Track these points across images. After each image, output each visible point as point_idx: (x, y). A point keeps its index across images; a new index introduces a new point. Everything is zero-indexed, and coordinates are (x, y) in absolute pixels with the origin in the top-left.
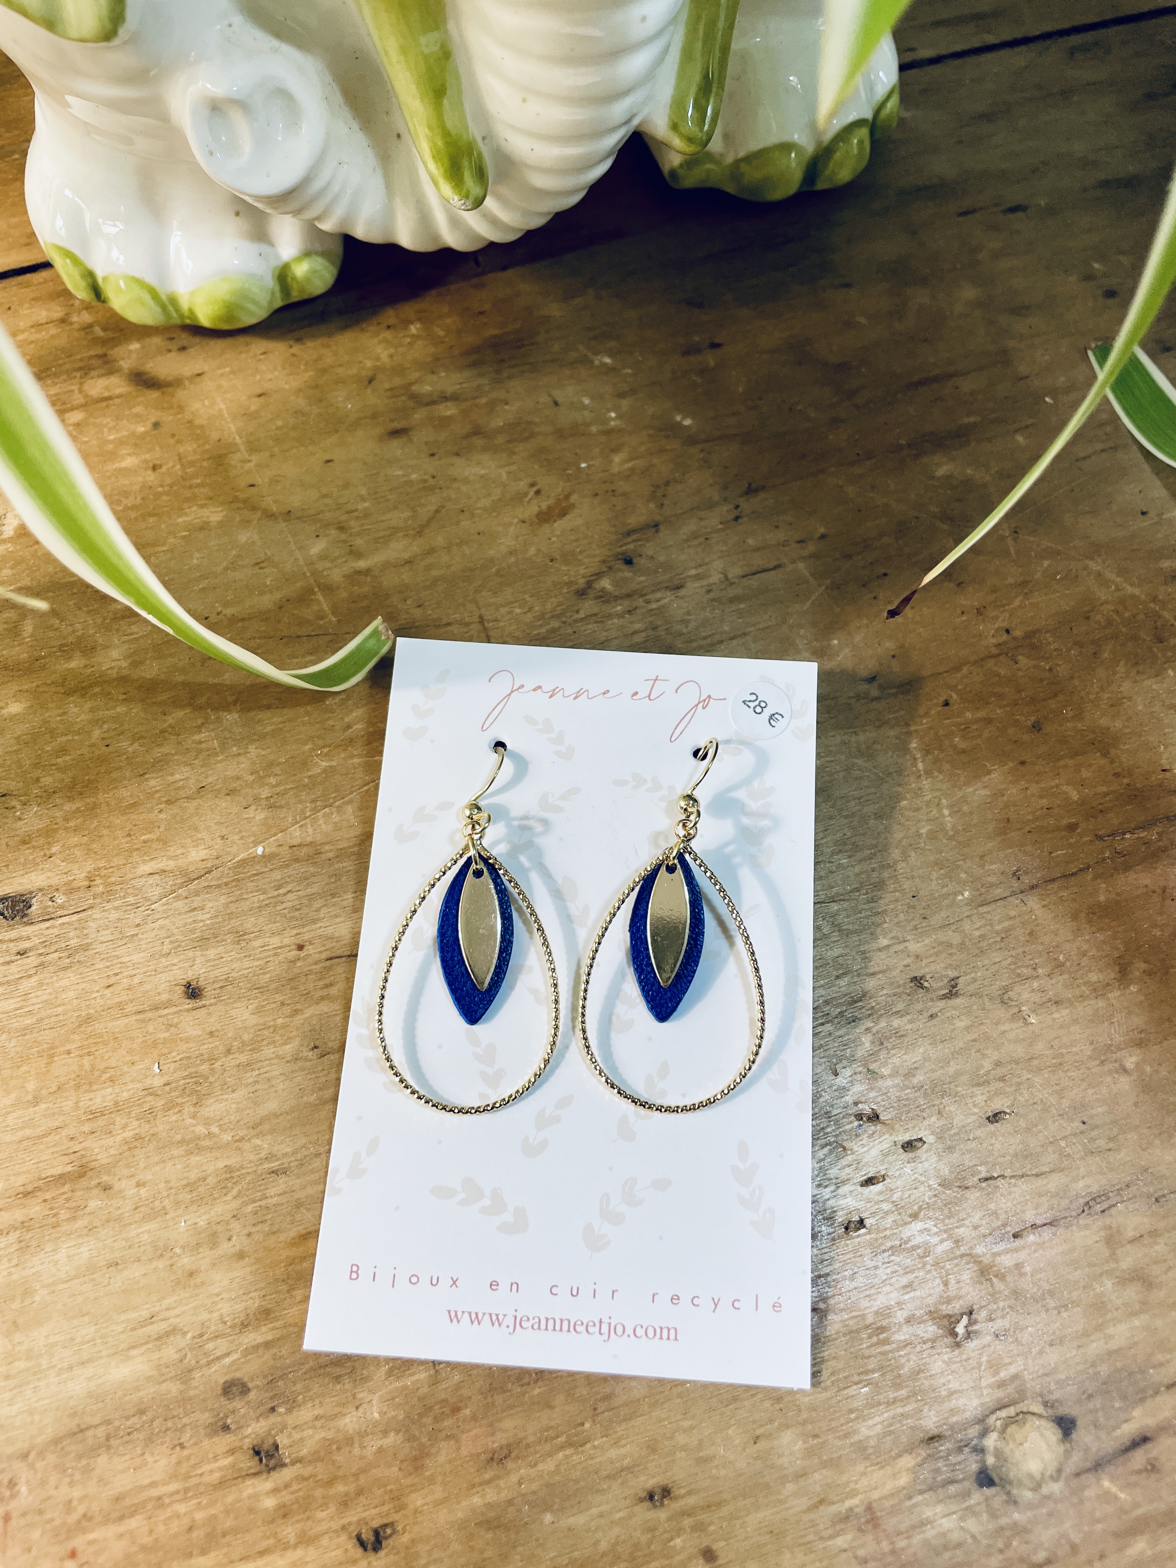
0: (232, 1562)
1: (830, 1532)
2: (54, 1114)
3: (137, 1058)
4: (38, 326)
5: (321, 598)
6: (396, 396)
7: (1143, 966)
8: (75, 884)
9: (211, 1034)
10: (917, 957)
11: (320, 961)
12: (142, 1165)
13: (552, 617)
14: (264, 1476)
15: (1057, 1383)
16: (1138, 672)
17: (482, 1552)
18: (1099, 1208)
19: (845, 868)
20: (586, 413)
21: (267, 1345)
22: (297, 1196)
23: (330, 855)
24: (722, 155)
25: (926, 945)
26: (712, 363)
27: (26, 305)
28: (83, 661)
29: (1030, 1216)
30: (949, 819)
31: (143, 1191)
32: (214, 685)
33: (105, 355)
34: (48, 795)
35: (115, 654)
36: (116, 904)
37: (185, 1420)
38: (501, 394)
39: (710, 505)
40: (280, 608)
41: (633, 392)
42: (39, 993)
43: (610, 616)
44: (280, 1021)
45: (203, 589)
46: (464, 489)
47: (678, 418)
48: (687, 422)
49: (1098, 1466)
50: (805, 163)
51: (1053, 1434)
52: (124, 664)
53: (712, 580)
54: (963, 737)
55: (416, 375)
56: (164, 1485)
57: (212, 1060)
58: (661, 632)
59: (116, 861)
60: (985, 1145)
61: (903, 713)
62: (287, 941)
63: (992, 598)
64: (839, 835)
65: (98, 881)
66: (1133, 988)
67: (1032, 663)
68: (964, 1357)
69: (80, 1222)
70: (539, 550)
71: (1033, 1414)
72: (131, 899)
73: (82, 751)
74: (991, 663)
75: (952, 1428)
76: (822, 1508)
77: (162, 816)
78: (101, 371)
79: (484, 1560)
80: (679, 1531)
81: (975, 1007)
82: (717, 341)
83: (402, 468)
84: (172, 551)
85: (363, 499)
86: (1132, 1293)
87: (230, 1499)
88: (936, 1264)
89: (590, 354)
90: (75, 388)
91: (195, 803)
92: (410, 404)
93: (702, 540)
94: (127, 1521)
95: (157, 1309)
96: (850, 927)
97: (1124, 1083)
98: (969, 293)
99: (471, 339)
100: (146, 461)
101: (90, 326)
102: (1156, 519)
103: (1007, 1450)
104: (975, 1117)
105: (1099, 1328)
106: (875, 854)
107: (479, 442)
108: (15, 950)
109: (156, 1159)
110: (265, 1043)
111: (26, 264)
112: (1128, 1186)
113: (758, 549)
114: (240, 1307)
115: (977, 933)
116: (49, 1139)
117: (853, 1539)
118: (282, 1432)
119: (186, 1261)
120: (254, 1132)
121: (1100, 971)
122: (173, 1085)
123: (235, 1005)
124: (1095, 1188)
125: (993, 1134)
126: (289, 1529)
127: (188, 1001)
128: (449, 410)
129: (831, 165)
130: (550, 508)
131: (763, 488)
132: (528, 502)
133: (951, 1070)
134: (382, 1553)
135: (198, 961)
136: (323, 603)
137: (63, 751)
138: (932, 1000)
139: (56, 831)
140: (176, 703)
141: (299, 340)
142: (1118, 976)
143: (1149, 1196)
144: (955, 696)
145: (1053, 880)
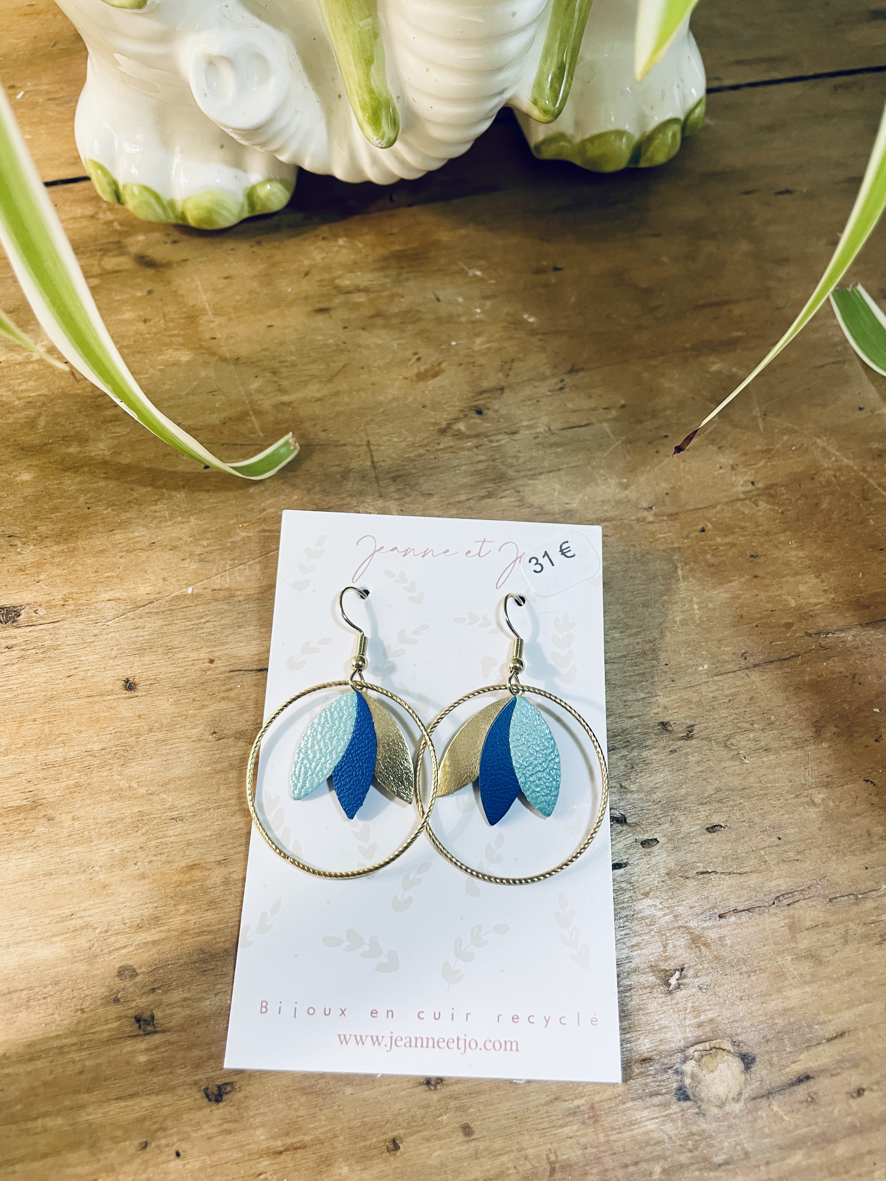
0: (109, 1100)
1: (561, 1122)
2: (18, 763)
3: (84, 728)
4: (74, 219)
5: (253, 419)
6: (325, 286)
7: (834, 730)
8: (53, 603)
9: (140, 716)
10: (665, 708)
11: (225, 672)
12: (78, 805)
13: (420, 446)
14: (141, 1038)
15: (743, 1028)
16: (847, 520)
17: (296, 1110)
18: (786, 902)
19: (616, 640)
20: (459, 308)
21: (154, 943)
22: (188, 837)
23: (241, 598)
24: (572, 136)
25: (673, 700)
26: (553, 281)
27: (68, 204)
28: (79, 449)
29: (733, 904)
30: (697, 611)
31: (77, 824)
32: (170, 472)
33: (119, 242)
34: (42, 538)
35: (101, 445)
36: (81, 619)
37: (86, 992)
38: (400, 290)
39: (543, 378)
40: (224, 423)
41: (494, 296)
42: (19, 676)
43: (462, 449)
44: (191, 712)
45: (171, 406)
46: (366, 352)
47: (525, 316)
48: (531, 320)
49: (769, 1094)
50: (631, 146)
51: (737, 1065)
52: (107, 453)
53: (538, 430)
54: (713, 555)
55: (340, 272)
56: (65, 1038)
57: (138, 735)
58: (498, 463)
59: (85, 589)
60: (703, 848)
61: (670, 534)
62: (202, 656)
63: (744, 459)
64: (615, 616)
65: (71, 602)
66: (824, 745)
67: (769, 507)
68: (674, 1002)
69: (28, 842)
70: (415, 399)
71: (724, 1050)
72: (93, 616)
73: (70, 511)
74: (739, 503)
75: (660, 1053)
76: (556, 1103)
77: (122, 560)
78: (116, 253)
79: (298, 1117)
80: (447, 1110)
81: (705, 748)
82: (559, 266)
83: (321, 335)
84: (150, 378)
85: (292, 353)
86: (806, 967)
87: (113, 1053)
88: (659, 932)
89: (466, 268)
90: (96, 262)
91: (147, 553)
92: (334, 292)
93: (534, 401)
94: (36, 1062)
95: (77, 909)
96: (617, 682)
97: (813, 813)
98: (745, 246)
99: (382, 251)
100: (139, 316)
101: (112, 222)
102: (869, 414)
103: (701, 1075)
104: (698, 827)
105: (780, 991)
106: (640, 632)
107: (380, 321)
108: (5, 645)
109: (89, 802)
110: (178, 726)
111: (70, 177)
112: (809, 888)
113: (574, 411)
114: (137, 913)
115: (712, 695)
116: (13, 780)
117: (577, 1131)
118: (158, 1007)
119: (102, 876)
120: (163, 789)
121: (802, 730)
122: (108, 750)
123: (160, 698)
124: (784, 887)
125: (710, 841)
126: (155, 1080)
127: (125, 692)
128: (360, 298)
129: (651, 149)
130: (426, 371)
131: (582, 369)
132: (411, 366)
133: (683, 791)
134: (221, 1104)
135: (136, 664)
136: (255, 422)
137: (56, 509)
138: (673, 740)
139: (44, 564)
140: (141, 483)
141: (259, 243)
142: (814, 735)
143: (825, 896)
144: (710, 526)
145: (772, 662)
